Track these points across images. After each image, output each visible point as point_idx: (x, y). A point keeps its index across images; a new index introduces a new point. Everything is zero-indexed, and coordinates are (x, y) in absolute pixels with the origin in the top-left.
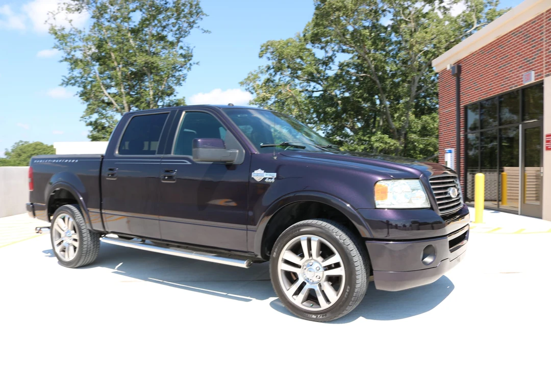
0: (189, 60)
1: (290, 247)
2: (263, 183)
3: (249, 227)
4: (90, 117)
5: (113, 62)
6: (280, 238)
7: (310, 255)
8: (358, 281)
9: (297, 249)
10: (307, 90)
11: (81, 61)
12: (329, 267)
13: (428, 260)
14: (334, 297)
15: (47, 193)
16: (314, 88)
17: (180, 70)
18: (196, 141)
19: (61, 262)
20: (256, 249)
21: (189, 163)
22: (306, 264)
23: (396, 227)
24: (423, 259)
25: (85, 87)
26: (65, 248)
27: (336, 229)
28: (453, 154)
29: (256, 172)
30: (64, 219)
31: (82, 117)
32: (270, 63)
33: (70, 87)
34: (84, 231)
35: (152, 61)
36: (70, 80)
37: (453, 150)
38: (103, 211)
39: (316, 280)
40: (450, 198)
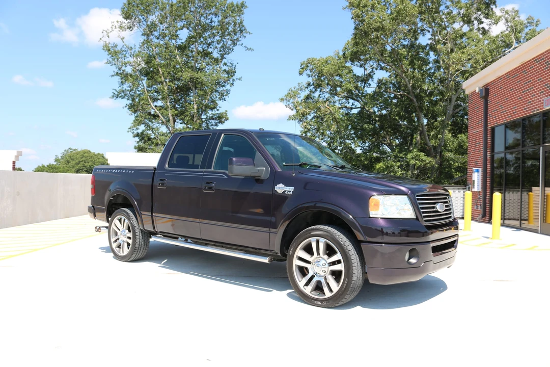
0: (232, 76)
1: (302, 248)
2: (283, 195)
3: (271, 229)
4: (137, 129)
5: (160, 77)
6: (296, 239)
7: (318, 254)
8: (354, 275)
9: (308, 249)
10: (346, 107)
11: (131, 75)
12: (334, 263)
13: (413, 261)
14: (335, 287)
15: (107, 197)
16: (353, 104)
17: (224, 86)
18: (231, 160)
19: (117, 256)
20: (277, 248)
21: (226, 177)
22: (315, 260)
23: (387, 234)
24: (409, 259)
25: (133, 100)
26: (120, 245)
27: (339, 233)
28: (480, 173)
29: (278, 186)
30: (120, 220)
31: (130, 128)
32: (310, 80)
33: (119, 100)
34: (137, 231)
35: (197, 77)
36: (120, 94)
37: (480, 169)
38: (154, 215)
39: (322, 274)
40: (438, 212)
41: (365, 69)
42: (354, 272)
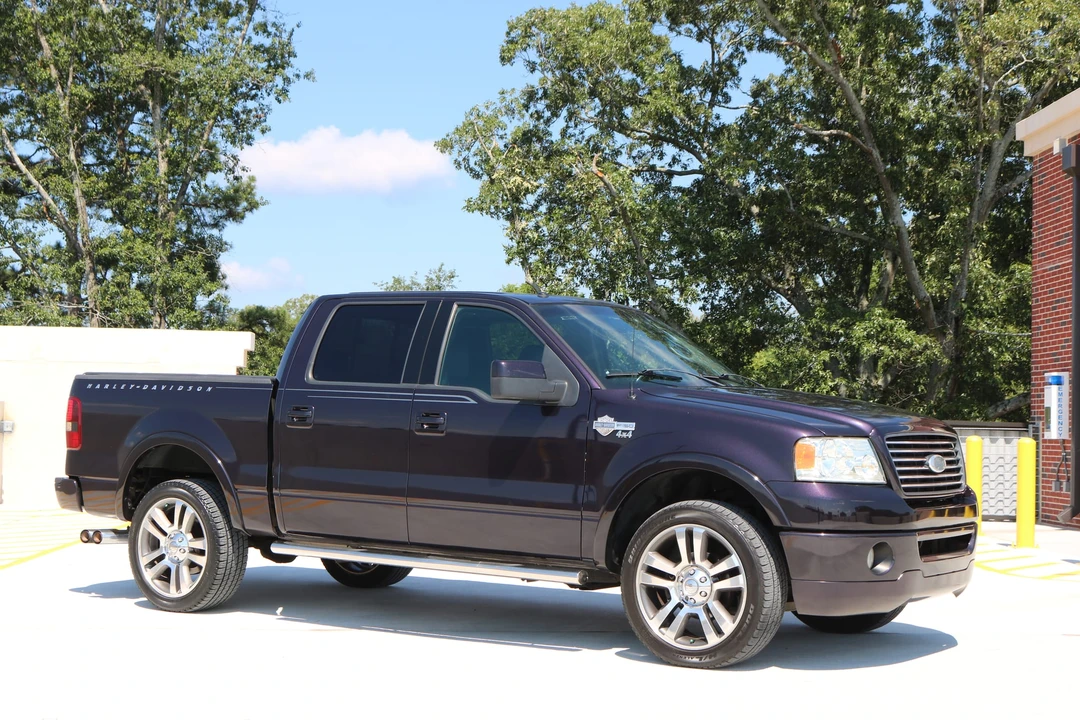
0: (283, 66)
1: (657, 546)
2: (609, 441)
3: (585, 513)
6: (641, 531)
7: (691, 558)
8: (767, 597)
9: (669, 551)
10: (652, 168)
12: (721, 577)
13: (882, 567)
14: (729, 624)
16: (675, 160)
18: (497, 365)
19: (157, 602)
20: (597, 552)
21: (473, 402)
22: (683, 573)
23: (830, 517)
24: (875, 564)
26: (168, 573)
27: (734, 515)
28: (1066, 387)
29: (599, 420)
30: (169, 510)
34: (222, 533)
37: (1066, 376)
38: (274, 491)
39: (699, 599)
40: (929, 472)
41: (715, 46)
42: (766, 589)
